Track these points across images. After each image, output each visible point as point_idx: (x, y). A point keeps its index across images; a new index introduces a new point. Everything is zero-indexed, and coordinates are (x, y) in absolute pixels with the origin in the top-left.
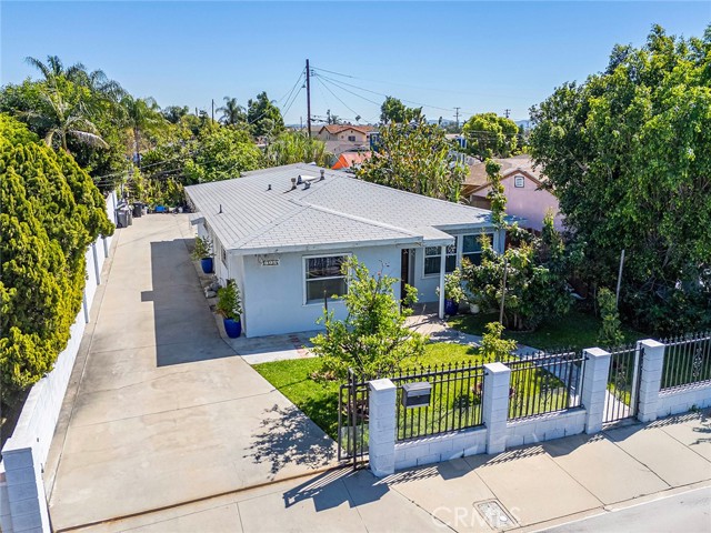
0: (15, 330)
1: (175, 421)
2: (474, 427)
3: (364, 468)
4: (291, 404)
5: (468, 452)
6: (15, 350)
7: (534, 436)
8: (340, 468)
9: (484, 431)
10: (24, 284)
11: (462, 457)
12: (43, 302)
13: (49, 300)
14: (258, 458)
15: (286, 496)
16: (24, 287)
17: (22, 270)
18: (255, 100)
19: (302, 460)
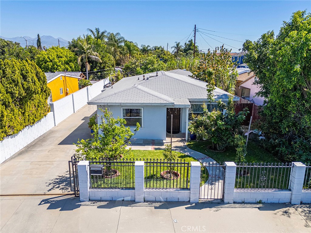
2: (130, 188)
5: (126, 199)
7: (161, 198)
8: (72, 194)
11: (123, 200)
14: (50, 184)
15: (43, 201)
18: (188, 43)
19: (63, 188)
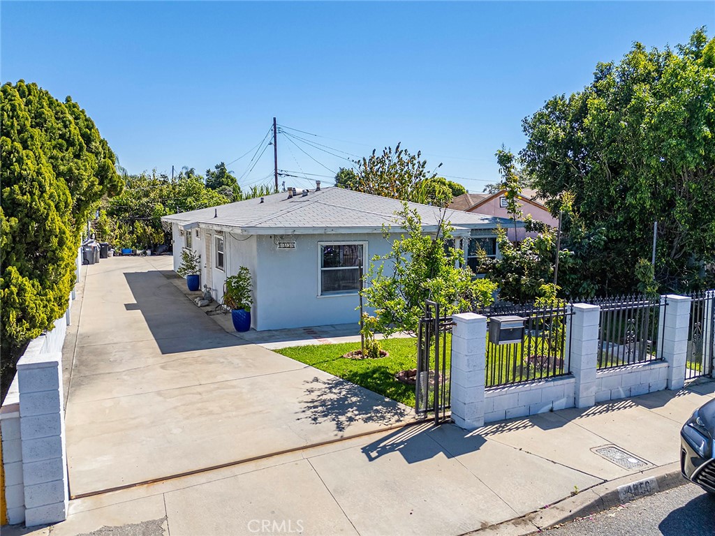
0: (13, 270)
1: (200, 394)
2: (562, 376)
3: (447, 422)
4: (332, 377)
5: (557, 405)
6: (12, 293)
7: (621, 389)
8: (419, 423)
9: (572, 380)
10: (27, 215)
11: (551, 410)
12: (48, 241)
13: (55, 241)
14: (315, 419)
15: (366, 450)
16: (26, 220)
17: (27, 197)
18: (213, 170)
19: (370, 419)
